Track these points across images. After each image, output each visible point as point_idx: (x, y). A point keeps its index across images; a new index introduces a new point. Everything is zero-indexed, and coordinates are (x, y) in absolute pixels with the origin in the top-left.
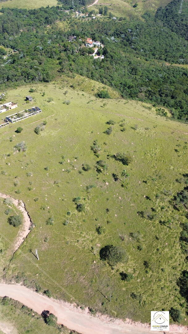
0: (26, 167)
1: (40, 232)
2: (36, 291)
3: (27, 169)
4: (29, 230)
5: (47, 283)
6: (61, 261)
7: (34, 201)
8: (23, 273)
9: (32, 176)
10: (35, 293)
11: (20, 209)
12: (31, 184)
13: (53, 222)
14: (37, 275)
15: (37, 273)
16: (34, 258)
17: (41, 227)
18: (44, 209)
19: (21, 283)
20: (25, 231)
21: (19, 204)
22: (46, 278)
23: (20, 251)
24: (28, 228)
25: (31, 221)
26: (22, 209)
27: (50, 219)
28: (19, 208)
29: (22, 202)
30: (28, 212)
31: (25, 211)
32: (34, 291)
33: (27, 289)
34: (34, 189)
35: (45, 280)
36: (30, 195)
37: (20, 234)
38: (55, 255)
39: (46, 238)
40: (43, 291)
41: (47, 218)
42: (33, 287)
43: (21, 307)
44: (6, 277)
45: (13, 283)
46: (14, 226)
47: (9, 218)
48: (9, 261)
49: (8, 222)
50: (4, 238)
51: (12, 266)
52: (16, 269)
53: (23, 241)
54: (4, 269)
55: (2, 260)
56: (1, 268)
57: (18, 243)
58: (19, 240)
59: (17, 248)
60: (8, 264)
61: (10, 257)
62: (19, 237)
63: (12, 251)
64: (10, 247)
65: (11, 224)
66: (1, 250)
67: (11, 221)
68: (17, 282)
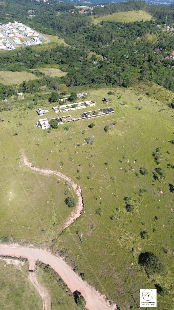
0: (90, 158)
1: (89, 219)
2: (74, 270)
3: (90, 160)
4: (80, 213)
5: (85, 267)
6: (101, 251)
7: (90, 190)
8: (66, 250)
9: (93, 167)
10: (72, 271)
11: (77, 194)
12: (90, 174)
13: (102, 213)
14: (78, 256)
15: (78, 255)
16: (79, 240)
17: (91, 215)
18: (96, 199)
19: (63, 258)
20: (77, 213)
21: (77, 189)
22: (84, 261)
23: (68, 230)
24: (80, 212)
25: (83, 206)
26: (78, 194)
27: (99, 209)
28: (77, 192)
29: (80, 188)
30: (83, 198)
31: (80, 196)
32: (72, 269)
33: (67, 265)
34: (92, 179)
35: (83, 263)
36: (88, 183)
37: (72, 215)
38: (97, 244)
39: (92, 226)
40: (80, 272)
41: (97, 208)
42: (71, 265)
43: (59, 279)
44: (52, 248)
45: (57, 255)
46: (69, 206)
47: (66, 199)
48: (58, 235)
49: (65, 201)
50: (58, 215)
51: (60, 241)
52: (62, 244)
53: (73, 221)
54: (53, 241)
55: (53, 232)
56: (51, 239)
57: (69, 222)
58: (70, 220)
59: (67, 227)
60: (57, 238)
61: (59, 232)
62: (71, 218)
63: (62, 228)
64: (61, 224)
65: (67, 203)
66: (54, 224)
67: (68, 202)
68: (60, 256)
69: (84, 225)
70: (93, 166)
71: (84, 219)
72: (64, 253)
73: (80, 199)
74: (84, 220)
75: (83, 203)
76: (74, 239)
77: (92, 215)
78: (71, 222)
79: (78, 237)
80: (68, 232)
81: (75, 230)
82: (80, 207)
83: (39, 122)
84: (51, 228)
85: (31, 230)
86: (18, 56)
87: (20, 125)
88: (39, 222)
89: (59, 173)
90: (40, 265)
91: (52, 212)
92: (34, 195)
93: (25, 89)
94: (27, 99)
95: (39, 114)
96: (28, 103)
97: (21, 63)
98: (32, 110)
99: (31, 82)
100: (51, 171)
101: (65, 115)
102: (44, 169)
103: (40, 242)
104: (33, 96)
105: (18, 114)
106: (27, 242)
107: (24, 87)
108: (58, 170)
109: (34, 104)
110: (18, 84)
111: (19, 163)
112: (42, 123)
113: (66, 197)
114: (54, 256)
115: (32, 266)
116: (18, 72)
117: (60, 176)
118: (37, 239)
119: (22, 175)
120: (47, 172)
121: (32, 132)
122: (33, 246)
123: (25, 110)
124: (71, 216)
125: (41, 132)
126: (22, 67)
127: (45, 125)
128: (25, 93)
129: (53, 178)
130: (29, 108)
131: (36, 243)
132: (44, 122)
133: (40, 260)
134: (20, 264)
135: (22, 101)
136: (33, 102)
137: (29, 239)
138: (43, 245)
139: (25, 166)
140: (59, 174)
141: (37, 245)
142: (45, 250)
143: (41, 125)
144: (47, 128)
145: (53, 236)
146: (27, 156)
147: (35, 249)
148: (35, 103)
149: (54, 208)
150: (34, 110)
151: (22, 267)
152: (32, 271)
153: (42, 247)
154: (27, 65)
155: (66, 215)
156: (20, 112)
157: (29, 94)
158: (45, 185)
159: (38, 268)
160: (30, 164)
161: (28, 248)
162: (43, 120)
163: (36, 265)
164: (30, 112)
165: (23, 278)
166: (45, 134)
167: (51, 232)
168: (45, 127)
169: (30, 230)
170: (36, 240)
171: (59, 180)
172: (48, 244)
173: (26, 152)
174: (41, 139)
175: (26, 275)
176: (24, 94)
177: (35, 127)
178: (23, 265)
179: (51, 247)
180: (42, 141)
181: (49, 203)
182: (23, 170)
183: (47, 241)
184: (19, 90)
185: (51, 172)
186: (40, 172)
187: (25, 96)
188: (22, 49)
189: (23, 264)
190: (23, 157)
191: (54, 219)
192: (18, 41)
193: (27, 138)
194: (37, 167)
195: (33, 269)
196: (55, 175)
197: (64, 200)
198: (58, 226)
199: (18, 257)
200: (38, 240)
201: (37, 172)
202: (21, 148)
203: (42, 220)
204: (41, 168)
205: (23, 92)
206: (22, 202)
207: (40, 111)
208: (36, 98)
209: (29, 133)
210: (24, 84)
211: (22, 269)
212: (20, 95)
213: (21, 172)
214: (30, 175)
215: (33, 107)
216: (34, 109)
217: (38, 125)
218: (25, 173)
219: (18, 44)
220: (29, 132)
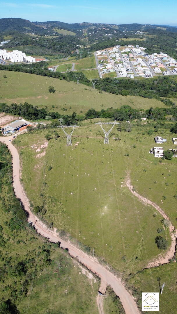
4: (169, 260)
11: (172, 237)
19: (135, 298)
20: (165, 258)
21: (174, 232)
23: (150, 271)
24: (169, 258)
25: (175, 254)
28: (172, 235)
31: (175, 242)
33: (137, 309)
44: (128, 281)
45: (130, 292)
46: (158, 246)
47: (158, 237)
48: (138, 271)
49: (155, 239)
50: (144, 250)
51: (138, 278)
52: (138, 283)
53: (158, 265)
54: (130, 274)
55: (133, 265)
56: (128, 272)
57: (153, 263)
59: (149, 267)
60: (135, 273)
61: (139, 269)
62: (157, 260)
63: (144, 266)
64: (144, 261)
65: (156, 242)
66: (137, 257)
67: (158, 241)
68: (133, 294)
69: (170, 276)
71: (171, 268)
73: (174, 244)
75: (175, 250)
76: (153, 285)
78: (155, 265)
79: (159, 285)
80: (149, 274)
81: (157, 275)
82: (170, 254)
83: (153, 149)
84: (133, 259)
85: (113, 252)
86: (153, 84)
87: (134, 147)
88: (123, 248)
89: (158, 207)
90: (110, 292)
91: (139, 244)
92: (126, 219)
93: (150, 115)
96: (149, 129)
97: (154, 91)
98: (150, 136)
99: (158, 110)
100: (150, 201)
102: (143, 197)
103: (118, 269)
104: (156, 123)
105: (136, 137)
106: (105, 262)
107: (149, 114)
108: (158, 203)
109: (154, 131)
110: (145, 110)
111: (122, 182)
112: (156, 151)
113: (158, 235)
114: (126, 290)
115: (103, 289)
116: (149, 98)
117: (158, 210)
118: (115, 264)
119: (121, 195)
120: (145, 201)
121: (143, 157)
122: (109, 268)
123: (143, 134)
124: (157, 258)
125: (152, 160)
126: (154, 95)
127: (159, 153)
128: (148, 119)
129: (150, 209)
130: (148, 133)
131: (113, 267)
132: (158, 150)
133: (112, 286)
134: (93, 280)
135: (144, 126)
136: (154, 129)
137: (108, 260)
138: (120, 273)
139: (126, 188)
140: (157, 208)
141: (114, 270)
142: (120, 279)
143: (154, 153)
144: (159, 157)
145: (132, 269)
146: (131, 178)
147: (110, 272)
148: (156, 130)
149: (142, 240)
150: (153, 137)
151: (93, 283)
152: (102, 293)
153: (118, 274)
154: (159, 93)
155: (152, 255)
156: (138, 136)
157: (152, 120)
158: (140, 213)
159: (108, 294)
160: (132, 187)
161: (105, 269)
162: (158, 148)
163: (107, 289)
164: (148, 137)
165: (91, 295)
166: (155, 162)
167: (131, 264)
168: (158, 156)
169: (111, 251)
170: (114, 265)
171: (156, 214)
172: (124, 274)
173: (131, 174)
174: (150, 167)
175: (95, 294)
176: (147, 119)
177: (148, 153)
178: (95, 282)
179: (127, 280)
181: (138, 233)
182: (122, 191)
183: (125, 271)
184: (143, 115)
185: (150, 202)
186: (138, 198)
187: (148, 121)
188: (159, 78)
190: (127, 178)
191: (139, 253)
192: (158, 70)
193: (137, 161)
194: (137, 193)
195: (103, 292)
196: (153, 207)
197: (155, 237)
198: (141, 262)
199: (93, 272)
200: (116, 265)
201: (136, 197)
202: (128, 169)
203: (126, 246)
204: (141, 195)
205: (147, 118)
206: (112, 221)
207: (158, 138)
208: (159, 125)
209: (140, 158)
210: (151, 110)
211: (93, 286)
212: (143, 120)
214: (128, 197)
215: (152, 134)
216: (152, 135)
217: (152, 152)
218: (124, 194)
219: (158, 74)
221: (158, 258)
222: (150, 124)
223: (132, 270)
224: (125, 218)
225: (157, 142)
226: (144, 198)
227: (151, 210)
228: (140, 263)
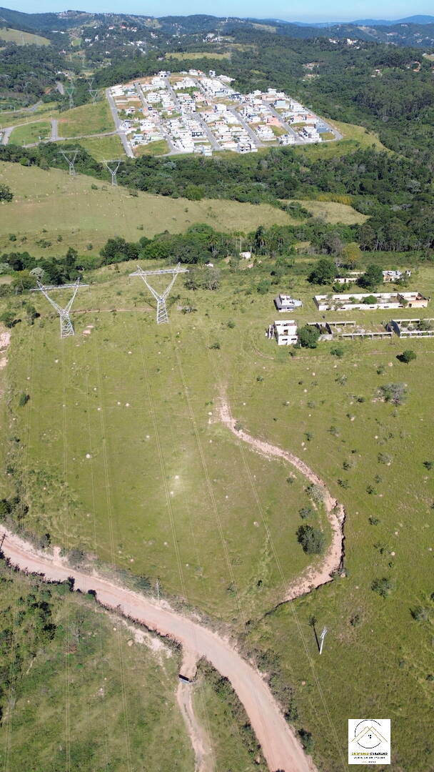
0: (386, 439)
1: (350, 596)
2: (287, 715)
3: (385, 444)
4: (331, 576)
5: (315, 718)
6: (367, 693)
7: (368, 522)
8: (277, 657)
9: (389, 464)
10: (282, 716)
11: (333, 523)
12: (378, 482)
13: (389, 592)
14: (304, 683)
15: (304, 680)
16: (313, 644)
17: (357, 587)
18: (381, 551)
19: (265, 675)
20: (321, 573)
21: (335, 510)
22: (317, 704)
23: (292, 608)
24: (329, 571)
25: (342, 560)
26: (336, 524)
27: (385, 580)
28: (332, 519)
29: (342, 510)
30: (344, 538)
31: (339, 532)
32: (282, 711)
33: (271, 697)
34: (381, 495)
35: (313, 707)
36: (365, 502)
37: (308, 572)
38: (360, 670)
39: (357, 618)
40: (300, 727)
41: (379, 576)
42: (282, 701)
43: (244, 724)
44: (244, 640)
45: (252, 662)
46: (305, 549)
47: (302, 528)
48: (265, 613)
49: (297, 534)
50: (275, 562)
51: (266, 628)
52: (268, 639)
53: (308, 590)
54: (249, 623)
55: (253, 602)
56: (244, 618)
57: (296, 589)
58: (301, 583)
59: (289, 598)
60: (259, 618)
61: (268, 607)
62: (304, 579)
63: (278, 598)
64: (277, 587)
65: (300, 540)
66: (260, 581)
67: (304, 536)
68: (259, 667)
69: (335, 610)
70: (389, 462)
71: (337, 592)
72: (269, 662)
73: (337, 539)
74: (337, 595)
75: (342, 550)
76: (301, 636)
77: (360, 589)
78: (302, 591)
79: (314, 635)
80: (291, 615)
81: (308, 613)
82: (332, 560)
83: (274, 326)
84: (251, 588)
85: (204, 580)
86: (259, 168)
87: (231, 326)
88: (226, 566)
89: (297, 459)
90: (206, 671)
91: (262, 551)
92: (227, 497)
93: (259, 246)
94: (259, 268)
95: (277, 309)
96: (260, 278)
97: (263, 185)
98: (264, 296)
99: (277, 230)
100: (277, 449)
101: (341, 320)
102: (262, 440)
103: (219, 616)
104: (273, 262)
105: (231, 302)
106: (189, 606)
107: (258, 241)
108: (296, 451)
109: (272, 284)
110: (246, 233)
111: (210, 414)
112: (280, 330)
113: (303, 522)
114: (243, 661)
115: (188, 668)
116: (252, 203)
117: (298, 467)
118: (212, 606)
119: (210, 444)
120: (268, 449)
121: (253, 347)
122: (200, 619)
123: (248, 293)
124: (305, 575)
125: (273, 352)
126: (264, 194)
127: (287, 335)
128: (256, 254)
129: (279, 467)
130: (259, 290)
131: (208, 614)
132: (286, 328)
133: (209, 659)
134: (164, 652)
135: (247, 272)
136: (271, 279)
137: (195, 600)
138: (224, 625)
139: (221, 424)
140: (295, 462)
141: (211, 621)
142: (226, 639)
143: (276, 334)
144: (288, 344)
145: (251, 610)
146: (231, 401)
147: (201, 628)
148: (275, 281)
149: (267, 541)
150: (270, 297)
151: (165, 660)
152: (187, 679)
153: (220, 629)
154: (274, 191)
155: (294, 571)
156: (237, 298)
157: (265, 258)
158: (258, 480)
159: (201, 678)
160: (234, 421)
161: (188, 621)
162: (285, 322)
163: (198, 667)
164: (259, 300)
165: (163, 689)
166: (282, 358)
167: (248, 600)
168: (286, 341)
169: (200, 578)
170: (210, 608)
171: (294, 476)
172: (235, 626)
173: (229, 390)
174: (269, 369)
175: (172, 683)
176: (254, 256)
177: (262, 338)
178: (168, 657)
179: (242, 638)
180: (272, 373)
181: (258, 526)
182: (213, 432)
183: (236, 617)
184: (244, 245)
185: (278, 452)
186: (251, 446)
187: (255, 261)
188: (271, 152)
189: (169, 653)
190: (220, 400)
191: (263, 571)
192: (266, 133)
193: (240, 358)
194: (247, 433)
195: (190, 675)
196: (286, 462)
197: (296, 529)
198: (269, 590)
199: (162, 634)
200: (214, 609)
201: (245, 443)
202: (220, 380)
203: (233, 561)
204: (255, 437)
205: (253, 251)
206: (196, 507)
207: (281, 300)
208: (281, 269)
209: (245, 349)
210: (259, 233)
211: (165, 666)
212: (245, 258)
213: (210, 436)
214: (229, 448)
215: (267, 290)
216: (268, 294)
217: (271, 332)
218: (216, 440)
219: (265, 142)
220: (245, 347)
221: (308, 575)
222: (260, 266)
223: (252, 613)
224: (225, 495)
225: (280, 309)
226: (262, 443)
227: (281, 468)
228: (268, 593)
